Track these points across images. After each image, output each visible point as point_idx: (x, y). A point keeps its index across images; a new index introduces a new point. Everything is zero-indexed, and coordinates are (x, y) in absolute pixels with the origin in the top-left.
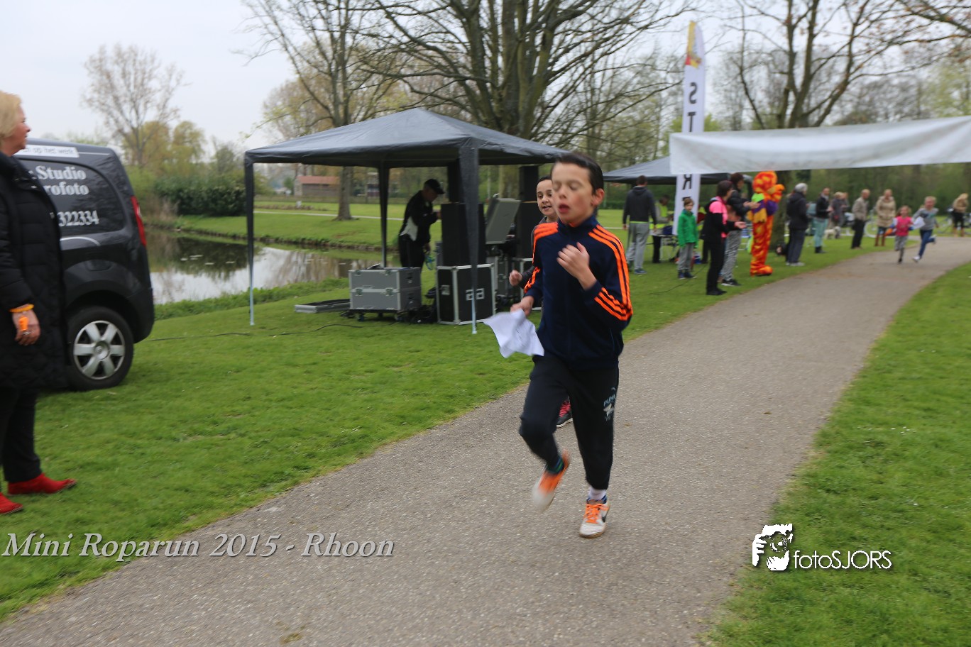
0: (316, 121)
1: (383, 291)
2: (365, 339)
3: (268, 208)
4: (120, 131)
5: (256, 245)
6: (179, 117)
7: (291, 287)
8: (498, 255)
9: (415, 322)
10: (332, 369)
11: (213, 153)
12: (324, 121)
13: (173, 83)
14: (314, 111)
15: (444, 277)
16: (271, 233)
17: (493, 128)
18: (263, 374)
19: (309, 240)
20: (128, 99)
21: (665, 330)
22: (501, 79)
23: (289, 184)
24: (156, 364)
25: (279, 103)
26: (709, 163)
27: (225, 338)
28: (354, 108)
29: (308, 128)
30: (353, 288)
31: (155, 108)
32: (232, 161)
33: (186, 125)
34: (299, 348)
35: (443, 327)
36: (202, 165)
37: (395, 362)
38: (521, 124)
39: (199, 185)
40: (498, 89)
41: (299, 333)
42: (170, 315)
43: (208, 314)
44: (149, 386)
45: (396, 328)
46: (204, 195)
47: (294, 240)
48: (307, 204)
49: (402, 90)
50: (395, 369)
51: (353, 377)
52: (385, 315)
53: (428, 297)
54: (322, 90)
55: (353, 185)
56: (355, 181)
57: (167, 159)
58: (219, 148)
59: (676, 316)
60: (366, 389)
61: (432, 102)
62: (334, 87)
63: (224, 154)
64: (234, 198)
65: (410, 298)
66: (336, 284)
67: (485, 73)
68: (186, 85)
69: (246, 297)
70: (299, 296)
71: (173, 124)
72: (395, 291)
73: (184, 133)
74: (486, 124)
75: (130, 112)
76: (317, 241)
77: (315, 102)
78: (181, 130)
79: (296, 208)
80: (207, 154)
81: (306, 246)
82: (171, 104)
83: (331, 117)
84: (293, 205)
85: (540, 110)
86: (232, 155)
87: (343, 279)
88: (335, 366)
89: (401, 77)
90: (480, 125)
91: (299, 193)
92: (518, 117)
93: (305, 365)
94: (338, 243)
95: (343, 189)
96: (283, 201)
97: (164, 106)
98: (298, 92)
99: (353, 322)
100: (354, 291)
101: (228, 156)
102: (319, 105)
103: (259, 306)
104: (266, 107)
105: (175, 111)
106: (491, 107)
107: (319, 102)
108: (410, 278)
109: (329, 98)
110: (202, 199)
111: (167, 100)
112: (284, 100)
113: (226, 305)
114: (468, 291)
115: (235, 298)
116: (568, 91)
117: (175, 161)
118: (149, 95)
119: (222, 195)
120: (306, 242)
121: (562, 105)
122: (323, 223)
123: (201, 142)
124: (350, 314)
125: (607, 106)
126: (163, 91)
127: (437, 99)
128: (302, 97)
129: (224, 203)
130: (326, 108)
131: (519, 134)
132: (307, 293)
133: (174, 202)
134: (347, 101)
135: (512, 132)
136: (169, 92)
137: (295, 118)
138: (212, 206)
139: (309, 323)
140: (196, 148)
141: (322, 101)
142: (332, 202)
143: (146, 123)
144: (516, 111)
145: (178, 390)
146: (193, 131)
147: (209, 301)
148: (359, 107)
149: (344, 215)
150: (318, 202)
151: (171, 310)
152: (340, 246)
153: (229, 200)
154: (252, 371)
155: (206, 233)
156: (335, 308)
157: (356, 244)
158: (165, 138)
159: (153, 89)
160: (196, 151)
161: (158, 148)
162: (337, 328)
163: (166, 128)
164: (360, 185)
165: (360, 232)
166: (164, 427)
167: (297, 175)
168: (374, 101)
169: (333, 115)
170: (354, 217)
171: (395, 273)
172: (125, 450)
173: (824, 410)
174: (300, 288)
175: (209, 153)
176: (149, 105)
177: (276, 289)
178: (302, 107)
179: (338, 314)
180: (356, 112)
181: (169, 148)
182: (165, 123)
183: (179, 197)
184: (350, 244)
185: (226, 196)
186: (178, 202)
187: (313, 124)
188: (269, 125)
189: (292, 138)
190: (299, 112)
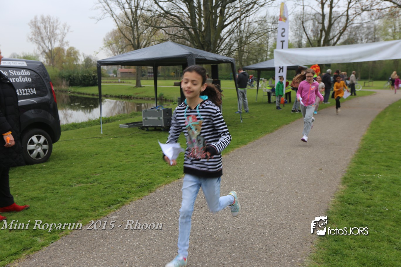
0: (126, 46)
1: (156, 118)
2: (149, 139)
3: (106, 82)
4: (44, 51)
5: (102, 98)
6: (68, 45)
7: (117, 116)
10: (136, 153)
11: (83, 60)
12: (129, 46)
13: (66, 31)
14: (125, 42)
16: (108, 93)
17: (200, 49)
18: (107, 156)
19: (124, 95)
20: (47, 38)
21: (275, 133)
22: (203, 29)
23: (115, 72)
24: (62, 152)
25: (110, 39)
26: (290, 62)
27: (91, 139)
28: (142, 40)
29: (122, 50)
30: (144, 117)
31: (58, 41)
32: (91, 63)
33: (72, 48)
34: (122, 144)
36: (79, 65)
38: (212, 47)
39: (78, 74)
40: (202, 32)
41: (122, 137)
42: (67, 129)
43: (83, 129)
44: (59, 162)
45: (161, 133)
46: (80, 77)
47: (118, 96)
48: (123, 81)
49: (161, 32)
51: (145, 156)
52: (157, 128)
54: (128, 33)
55: (142, 72)
56: (142, 70)
57: (64, 62)
58: (86, 58)
59: (279, 126)
60: (151, 161)
61: (174, 38)
62: (133, 32)
63: (88, 60)
65: (168, 121)
66: (136, 114)
67: (196, 25)
68: (71, 32)
69: (99, 121)
70: (121, 120)
71: (66, 48)
72: (161, 118)
73: (71, 52)
74: (198, 47)
75: (48, 43)
76: (127, 96)
77: (125, 38)
78: (69, 51)
79: (118, 82)
80: (80, 60)
81: (123, 98)
82: (65, 40)
83: (132, 45)
84: (117, 81)
85: (219, 40)
86: (91, 60)
87: (139, 112)
88: (137, 151)
89: (161, 28)
90: (195, 48)
91: (119, 76)
92: (210, 44)
93: (125, 151)
94: (136, 97)
95: (138, 74)
96: (113, 79)
97: (62, 41)
98: (118, 34)
99: (144, 132)
100: (144, 118)
101: (89, 61)
102: (127, 39)
103: (104, 125)
104: (104, 40)
105: (67, 43)
106: (199, 40)
107: (126, 38)
108: (167, 113)
109: (131, 36)
110: (79, 79)
111: (63, 38)
112: (112, 37)
113: (91, 124)
115: (94, 121)
116: (231, 32)
117: (67, 63)
118: (56, 36)
119: (87, 77)
120: (123, 96)
121: (228, 38)
122: (130, 89)
123: (78, 56)
124: (143, 128)
126: (62, 34)
127: (176, 37)
128: (120, 36)
129: (88, 81)
130: (130, 41)
131: (211, 51)
132: (124, 118)
133: (67, 81)
134: (138, 38)
135: (208, 50)
136: (64, 35)
137: (117, 45)
138: (83, 82)
139: (126, 132)
140: (76, 58)
141: (128, 38)
142: (133, 80)
143: (55, 48)
144: (210, 41)
145: (72, 163)
146: (74, 51)
147: (83, 123)
148: (143, 40)
149: (138, 85)
150: (127, 80)
151: (67, 127)
152: (137, 98)
153: (91, 80)
154: (102, 154)
155: (81, 93)
156: (136, 125)
157: (144, 97)
158: (63, 54)
159: (57, 33)
160: (76, 59)
161: (60, 58)
162: (137, 134)
163: (63, 50)
164: (145, 72)
165: (145, 92)
166: (66, 180)
167: (118, 68)
168: (150, 37)
169: (133, 44)
170: (142, 85)
171: (161, 111)
172: (50, 191)
173: (344, 167)
174: (121, 116)
175: (81, 60)
176: (56, 40)
177: (111, 117)
178: (120, 40)
179: (137, 128)
180: (142, 43)
181: (65, 58)
182: (63, 48)
183: (69, 79)
184: (141, 97)
185: (89, 78)
186: (69, 81)
187: (125, 48)
188: (106, 48)
189: (116, 54)
190: (119, 42)
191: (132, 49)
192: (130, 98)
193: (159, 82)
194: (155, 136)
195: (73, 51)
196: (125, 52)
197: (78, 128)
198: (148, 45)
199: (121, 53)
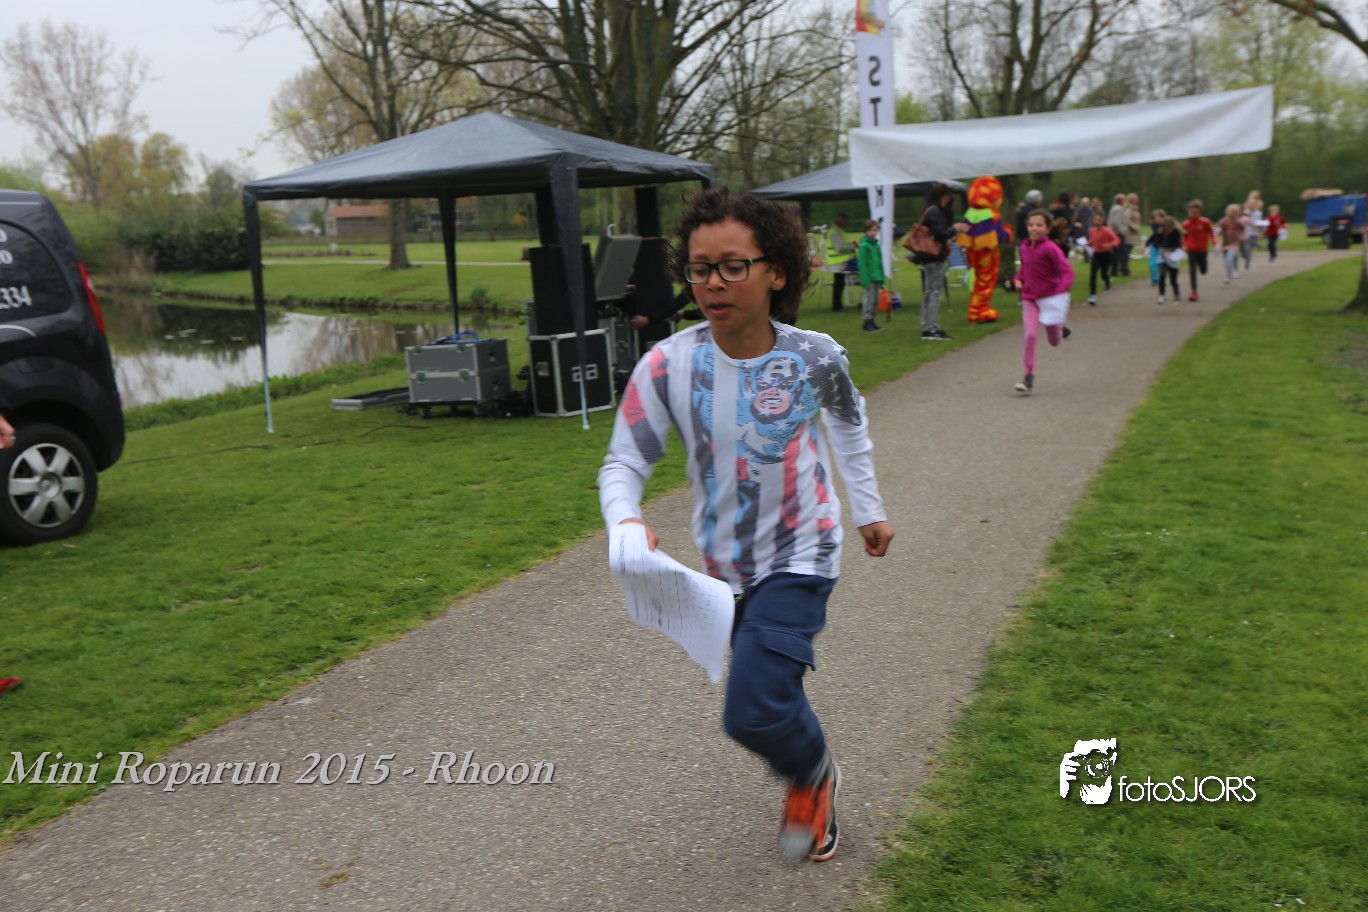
0: (351, 127)
1: (455, 374)
2: (432, 444)
3: (288, 255)
4: (61, 151)
5: (270, 310)
6: (147, 127)
7: (327, 372)
8: (616, 315)
9: (504, 417)
10: (385, 492)
11: (202, 178)
12: (360, 127)
13: (135, 78)
14: (347, 112)
15: (540, 351)
16: (294, 292)
17: (599, 135)
18: (287, 506)
19: (351, 299)
20: (68, 103)
22: (609, 58)
23: (317, 219)
24: (132, 498)
25: (295, 102)
26: (904, 169)
27: (233, 454)
28: (404, 106)
29: (337, 141)
30: (413, 371)
31: (111, 116)
32: (229, 189)
33: (159, 139)
34: (338, 464)
35: (541, 421)
36: (187, 197)
37: (475, 477)
38: (640, 125)
39: (185, 227)
40: (605, 76)
41: (339, 442)
42: (152, 422)
43: (207, 418)
44: (124, 532)
45: (475, 426)
46: (193, 240)
47: (329, 301)
48: (345, 248)
49: (467, 82)
50: (475, 487)
51: (415, 502)
52: (460, 407)
53: (521, 377)
54: (356, 81)
55: (410, 216)
56: (413, 211)
57: (136, 189)
58: (211, 171)
60: (435, 519)
61: (509, 98)
62: (373, 76)
63: (219, 179)
64: (237, 243)
65: (494, 383)
66: (391, 363)
67: (587, 51)
69: (262, 390)
70: (338, 384)
71: (140, 138)
72: (472, 373)
73: (157, 151)
74: (591, 130)
75: (74, 122)
76: (362, 300)
77: (347, 100)
78: (152, 147)
79: (329, 254)
80: (194, 181)
81: (347, 309)
82: (135, 109)
83: (371, 122)
84: (324, 249)
85: (668, 100)
86: (230, 180)
88: (390, 488)
89: (465, 64)
90: (583, 132)
91: (332, 231)
92: (635, 114)
93: (347, 488)
94: (392, 302)
95: (395, 224)
96: (310, 244)
97: (125, 113)
98: (322, 85)
99: (414, 421)
100: (414, 376)
101: (224, 182)
102: (352, 104)
103: (280, 403)
104: (275, 107)
105: (141, 119)
106: (596, 102)
108: (492, 354)
109: (368, 94)
110: (191, 247)
111: (127, 103)
112: (302, 96)
113: (234, 403)
114: (574, 368)
115: (246, 391)
116: (707, 72)
117: (146, 192)
118: (101, 97)
119: (219, 240)
120: (347, 303)
121: (699, 92)
122: (369, 275)
123: (184, 164)
124: (411, 409)
125: (763, 92)
126: (121, 90)
127: (516, 92)
128: (328, 92)
129: (222, 251)
130: (363, 108)
131: (638, 139)
132: (351, 378)
133: (148, 253)
134: (391, 99)
135: (627, 140)
136: (129, 91)
137: (320, 125)
138: (206, 256)
139: (353, 425)
140: (177, 172)
141: (356, 97)
142: (380, 243)
143: (100, 139)
144: (633, 107)
145: (167, 536)
146: (170, 148)
147: (209, 398)
148: (410, 105)
149: (399, 261)
150: (360, 243)
151: (152, 415)
152: (396, 307)
153: (231, 247)
154: (272, 502)
155: (200, 297)
156: (390, 400)
157: (419, 303)
158: (129, 159)
159: (106, 87)
160: (177, 176)
161: (119, 173)
162: (392, 429)
163: (129, 145)
164: (421, 216)
165: (423, 285)
166: (149, 592)
167: (327, 205)
168: (432, 94)
169: (374, 119)
170: (414, 263)
171: (470, 348)
172: (92, 630)
173: (1060, 512)
174: (340, 372)
175: (197, 179)
176: (101, 111)
177: (304, 375)
178: (330, 107)
179: (393, 409)
180: (407, 113)
181: (137, 173)
182: (128, 137)
183: (156, 246)
184: (410, 303)
185: (225, 242)
186: (156, 253)
187: (346, 132)
188: (282, 135)
189: (318, 155)
190: (326, 114)
191: (374, 137)
192: (373, 306)
193: (461, 249)
194: (452, 434)
195: (163, 148)
196: (349, 147)
197: (193, 416)
198: (428, 121)
199: (337, 151)
